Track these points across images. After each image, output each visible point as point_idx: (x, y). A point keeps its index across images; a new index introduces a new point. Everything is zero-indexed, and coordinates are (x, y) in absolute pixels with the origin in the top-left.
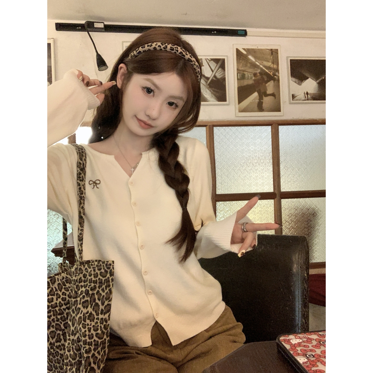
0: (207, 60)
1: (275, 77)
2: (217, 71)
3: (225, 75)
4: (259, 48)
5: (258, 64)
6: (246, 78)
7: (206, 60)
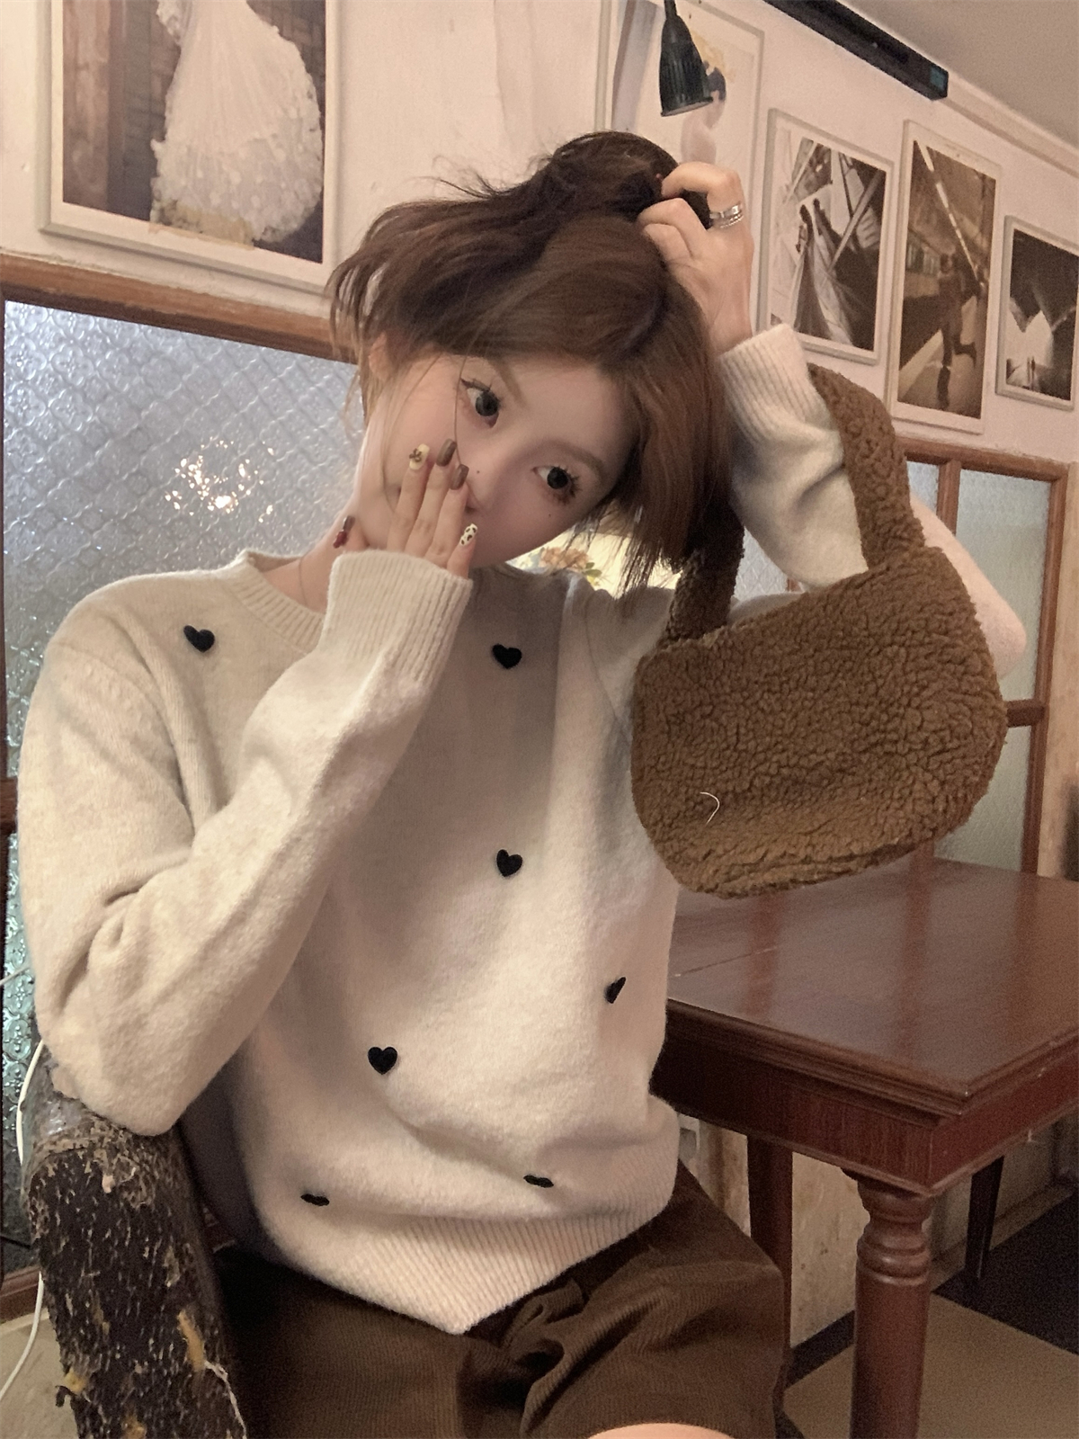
0: (844, 162)
1: (982, 284)
2: (861, 217)
3: (878, 243)
4: (962, 160)
5: (954, 224)
6: (925, 269)
7: (840, 160)
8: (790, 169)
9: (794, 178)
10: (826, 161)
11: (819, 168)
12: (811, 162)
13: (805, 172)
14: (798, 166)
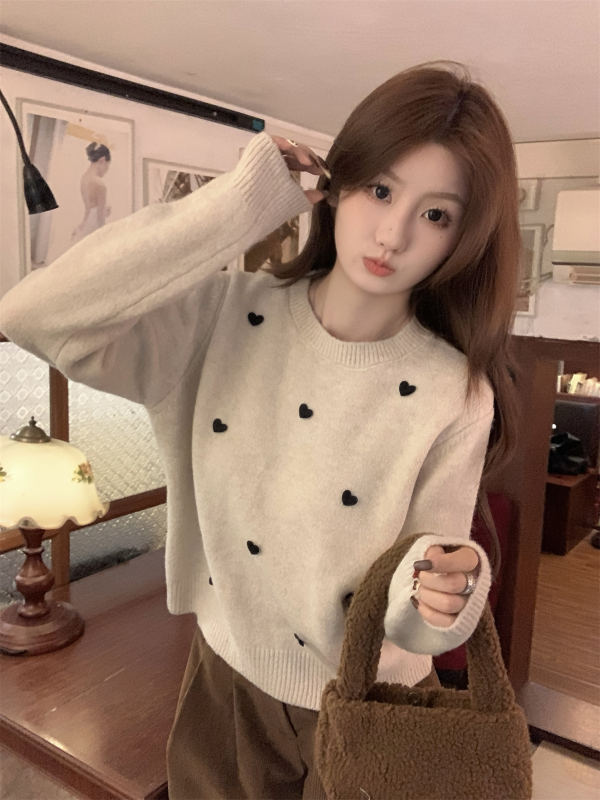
0: (199, 180)
1: (294, 229)
7: (197, 179)
8: (161, 189)
9: (164, 194)
10: (186, 181)
11: (182, 186)
12: (176, 184)
13: (172, 190)
14: (167, 187)
